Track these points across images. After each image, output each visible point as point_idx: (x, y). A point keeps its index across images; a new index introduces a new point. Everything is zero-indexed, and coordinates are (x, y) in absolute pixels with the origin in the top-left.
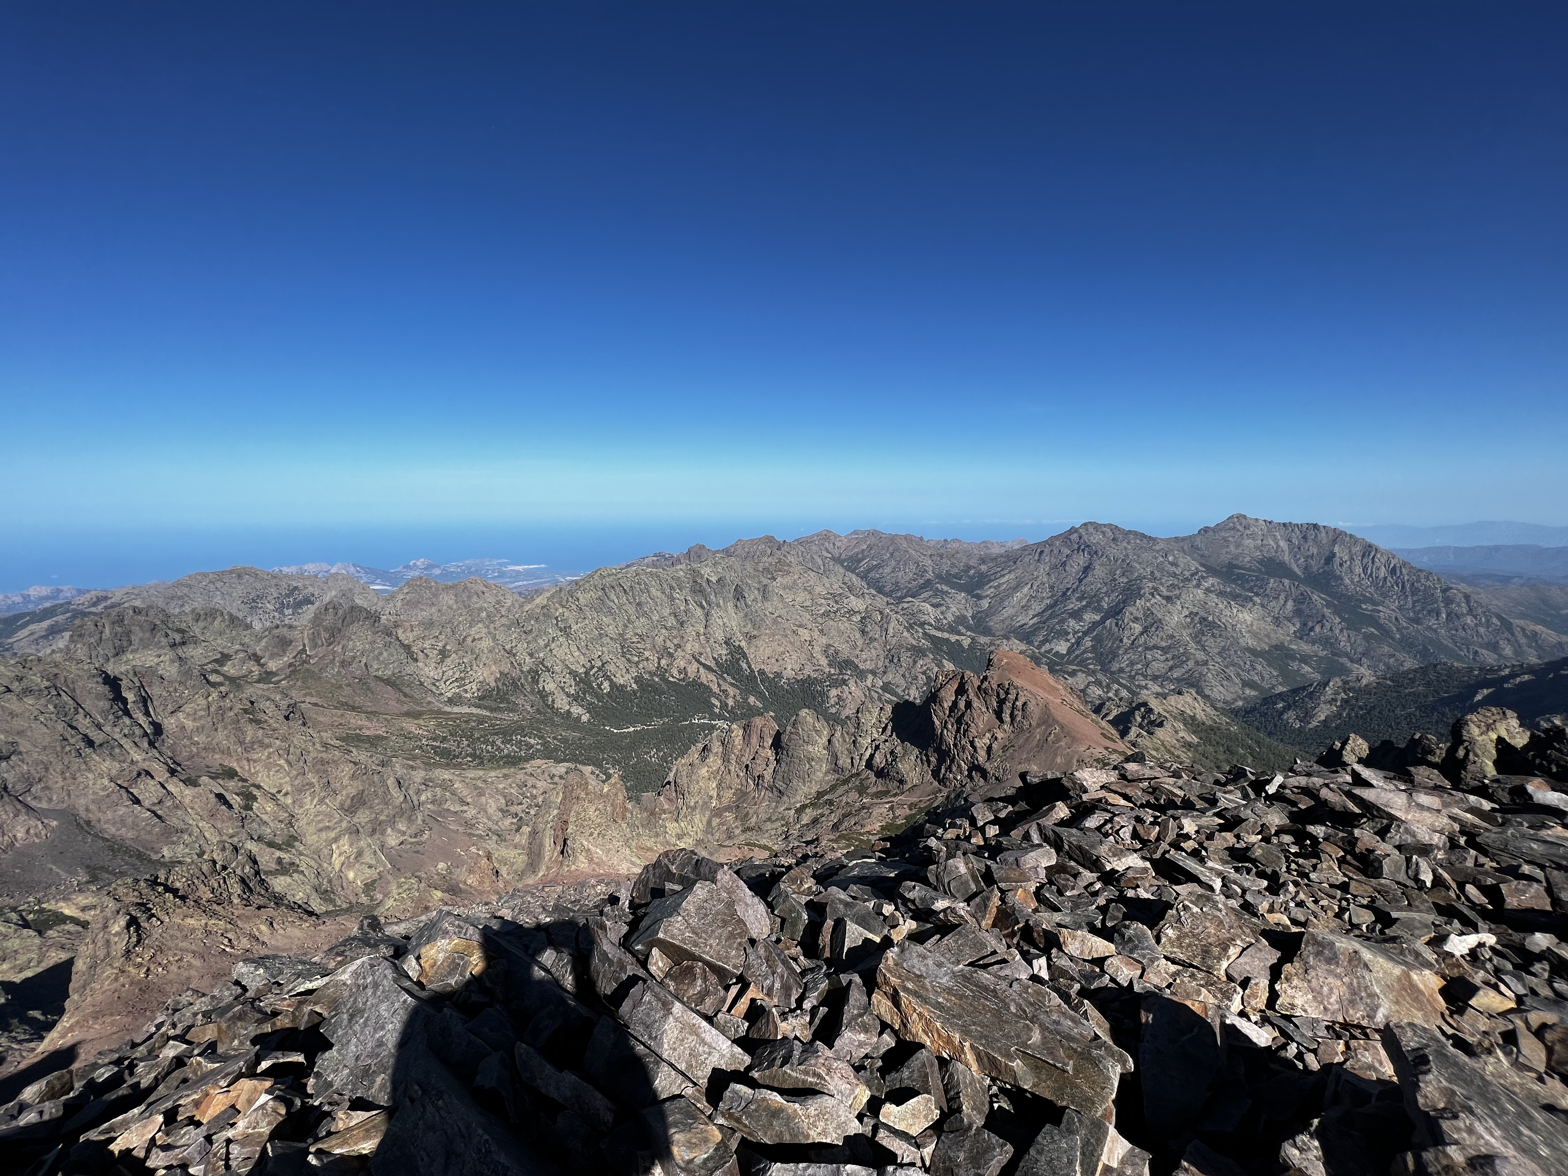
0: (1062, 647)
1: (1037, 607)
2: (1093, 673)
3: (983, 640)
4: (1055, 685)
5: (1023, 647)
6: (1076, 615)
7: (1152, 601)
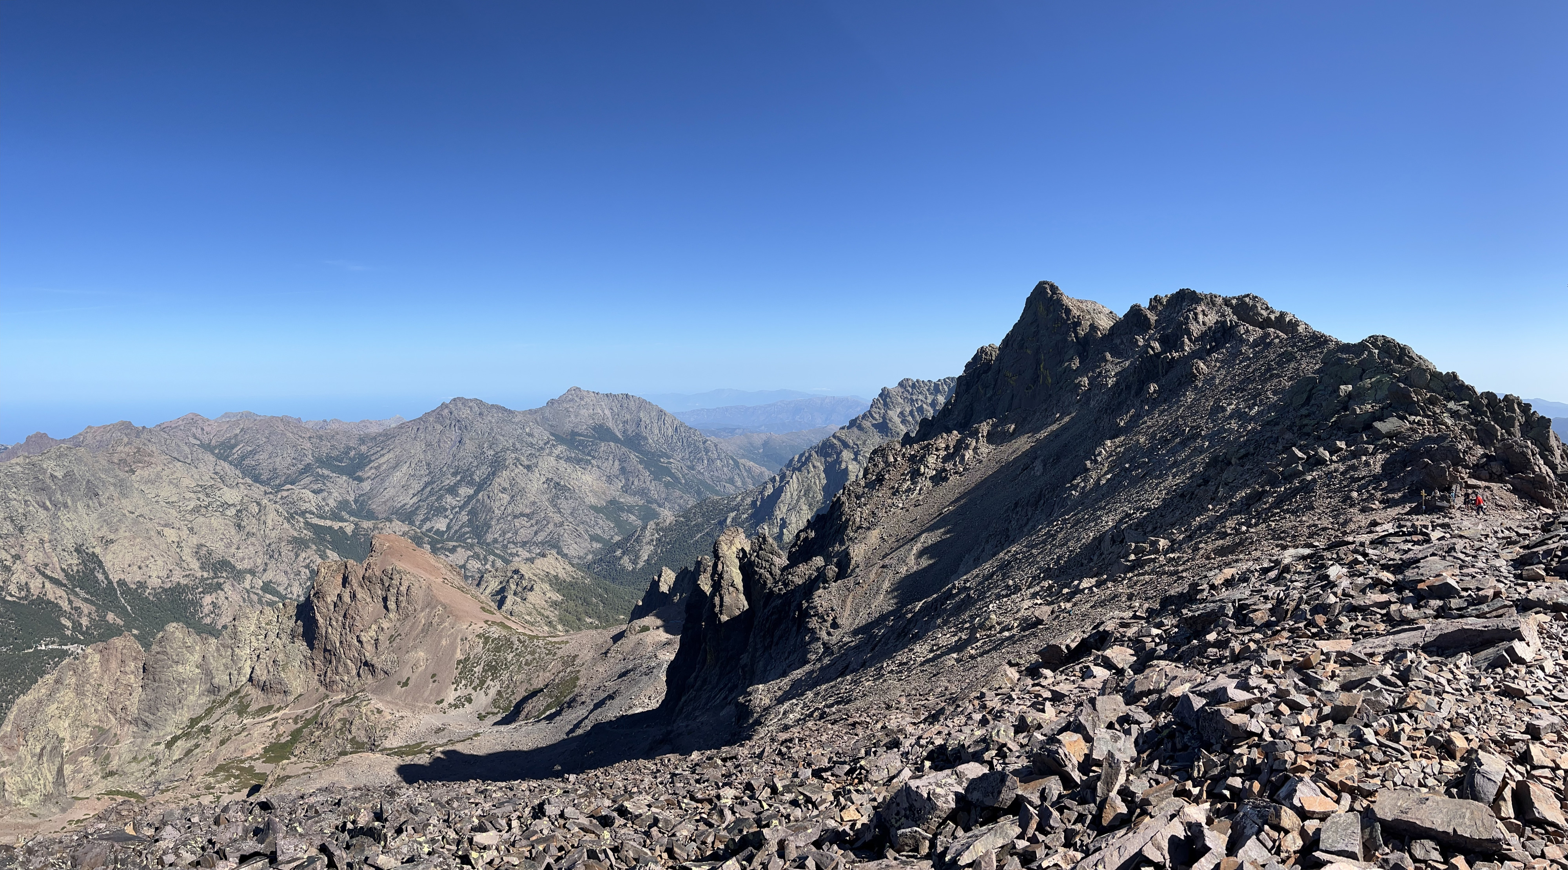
0: (441, 524)
1: (417, 486)
2: (470, 547)
3: (366, 524)
4: (436, 564)
5: (405, 528)
6: (452, 490)
7: (517, 471)
